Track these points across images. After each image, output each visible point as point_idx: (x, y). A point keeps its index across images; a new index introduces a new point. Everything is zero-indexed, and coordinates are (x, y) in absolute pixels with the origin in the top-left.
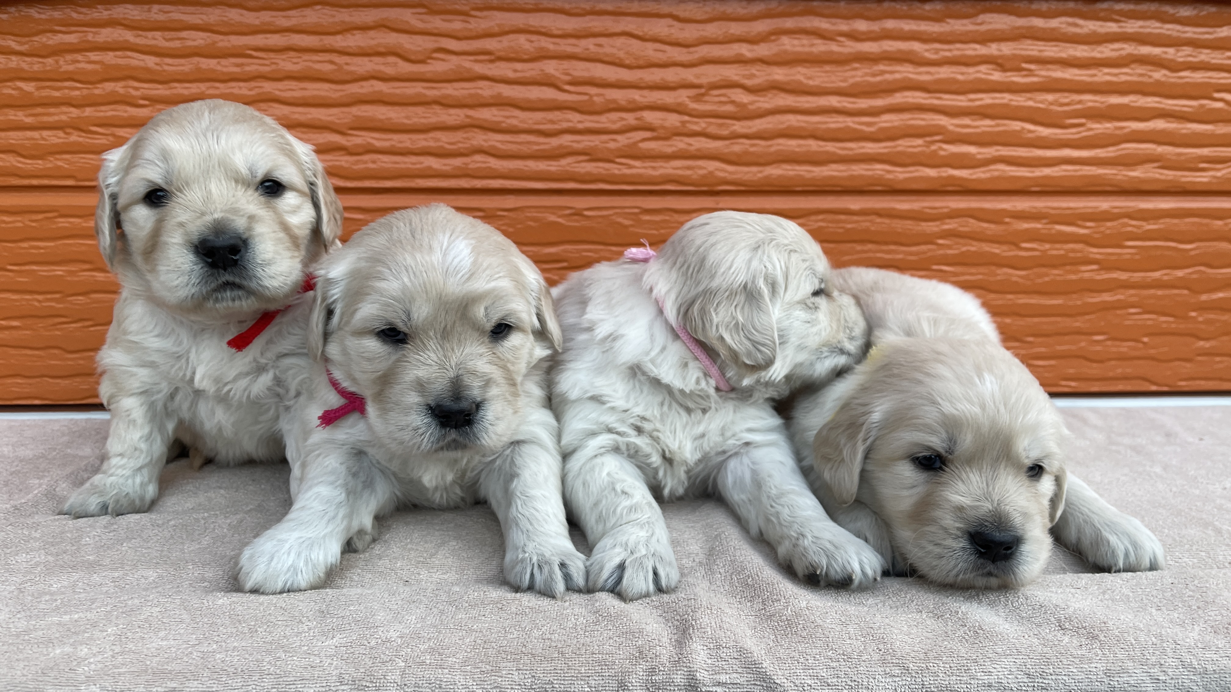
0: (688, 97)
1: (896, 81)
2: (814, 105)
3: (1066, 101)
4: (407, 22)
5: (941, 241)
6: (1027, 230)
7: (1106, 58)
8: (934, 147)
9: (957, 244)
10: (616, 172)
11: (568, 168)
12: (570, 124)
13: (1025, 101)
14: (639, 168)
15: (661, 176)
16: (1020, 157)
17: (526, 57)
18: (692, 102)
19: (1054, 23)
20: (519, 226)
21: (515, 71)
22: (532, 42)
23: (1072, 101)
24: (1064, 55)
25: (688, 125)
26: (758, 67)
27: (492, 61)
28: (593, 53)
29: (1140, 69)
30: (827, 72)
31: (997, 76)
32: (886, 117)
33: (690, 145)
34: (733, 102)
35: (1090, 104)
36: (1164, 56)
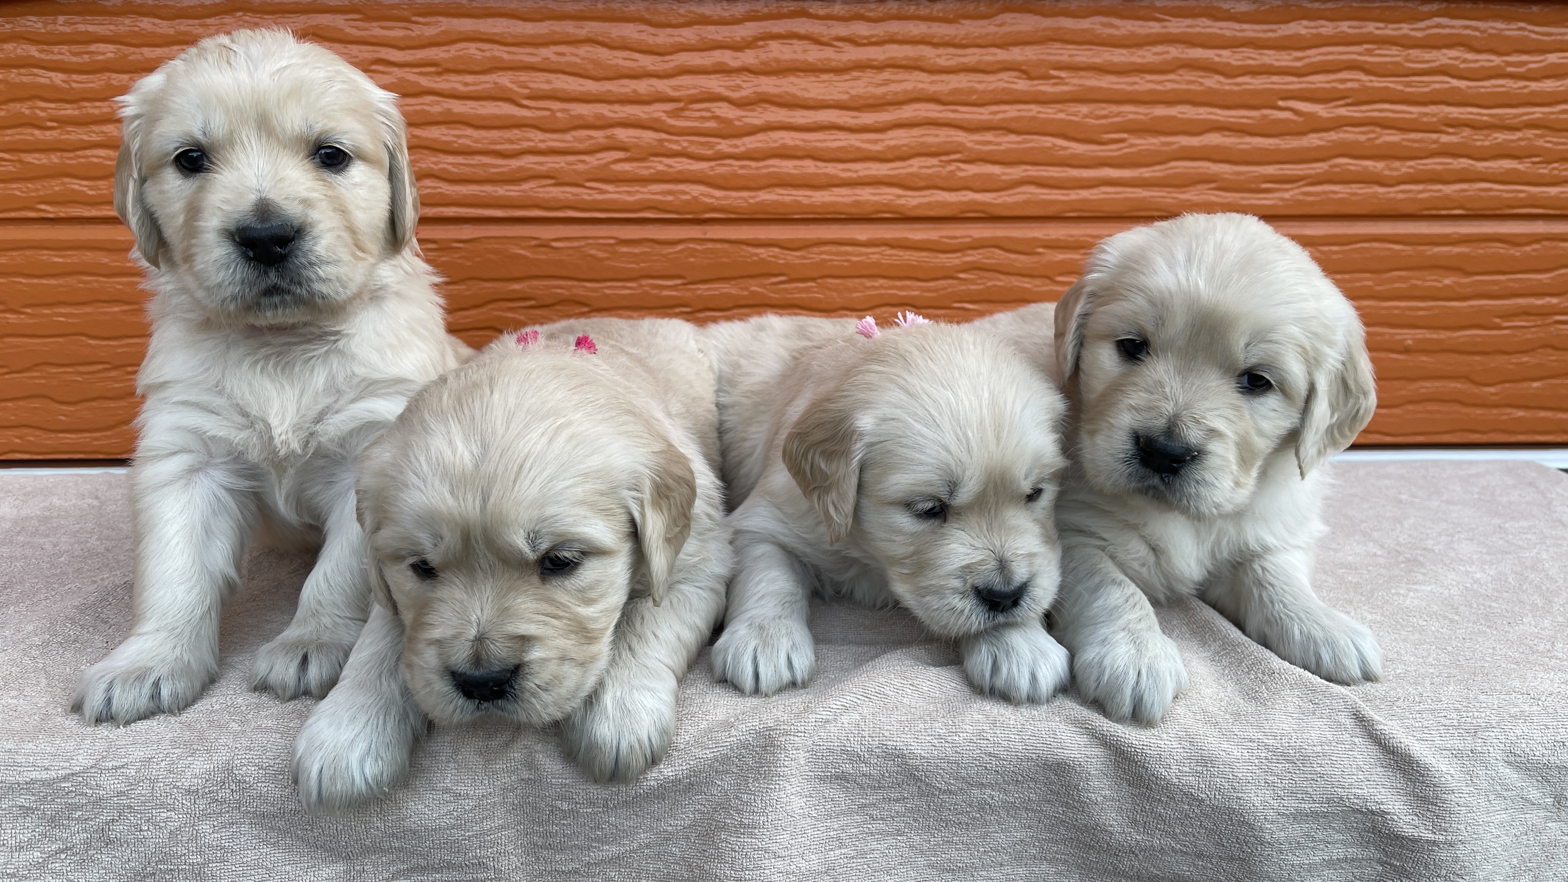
0: (664, 112)
1: (905, 91)
2: (810, 121)
3: (1103, 112)
4: (341, 30)
5: (962, 276)
6: (1063, 262)
7: (1149, 63)
8: (950, 168)
9: (981, 278)
10: (586, 197)
11: (531, 193)
12: (532, 144)
13: (1055, 114)
14: (612, 193)
15: (637, 201)
16: (1052, 178)
17: (478, 68)
18: (669, 117)
19: (1085, 24)
20: (478, 259)
21: (466, 84)
22: (483, 51)
23: (1111, 112)
24: (1098, 60)
25: (666, 144)
26: (745, 78)
27: (439, 74)
28: (553, 62)
29: (1188, 75)
30: (824, 81)
31: (1022, 85)
32: (891, 134)
33: (670, 166)
34: (716, 118)
35: (1131, 116)
36: (1217, 59)
